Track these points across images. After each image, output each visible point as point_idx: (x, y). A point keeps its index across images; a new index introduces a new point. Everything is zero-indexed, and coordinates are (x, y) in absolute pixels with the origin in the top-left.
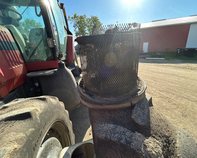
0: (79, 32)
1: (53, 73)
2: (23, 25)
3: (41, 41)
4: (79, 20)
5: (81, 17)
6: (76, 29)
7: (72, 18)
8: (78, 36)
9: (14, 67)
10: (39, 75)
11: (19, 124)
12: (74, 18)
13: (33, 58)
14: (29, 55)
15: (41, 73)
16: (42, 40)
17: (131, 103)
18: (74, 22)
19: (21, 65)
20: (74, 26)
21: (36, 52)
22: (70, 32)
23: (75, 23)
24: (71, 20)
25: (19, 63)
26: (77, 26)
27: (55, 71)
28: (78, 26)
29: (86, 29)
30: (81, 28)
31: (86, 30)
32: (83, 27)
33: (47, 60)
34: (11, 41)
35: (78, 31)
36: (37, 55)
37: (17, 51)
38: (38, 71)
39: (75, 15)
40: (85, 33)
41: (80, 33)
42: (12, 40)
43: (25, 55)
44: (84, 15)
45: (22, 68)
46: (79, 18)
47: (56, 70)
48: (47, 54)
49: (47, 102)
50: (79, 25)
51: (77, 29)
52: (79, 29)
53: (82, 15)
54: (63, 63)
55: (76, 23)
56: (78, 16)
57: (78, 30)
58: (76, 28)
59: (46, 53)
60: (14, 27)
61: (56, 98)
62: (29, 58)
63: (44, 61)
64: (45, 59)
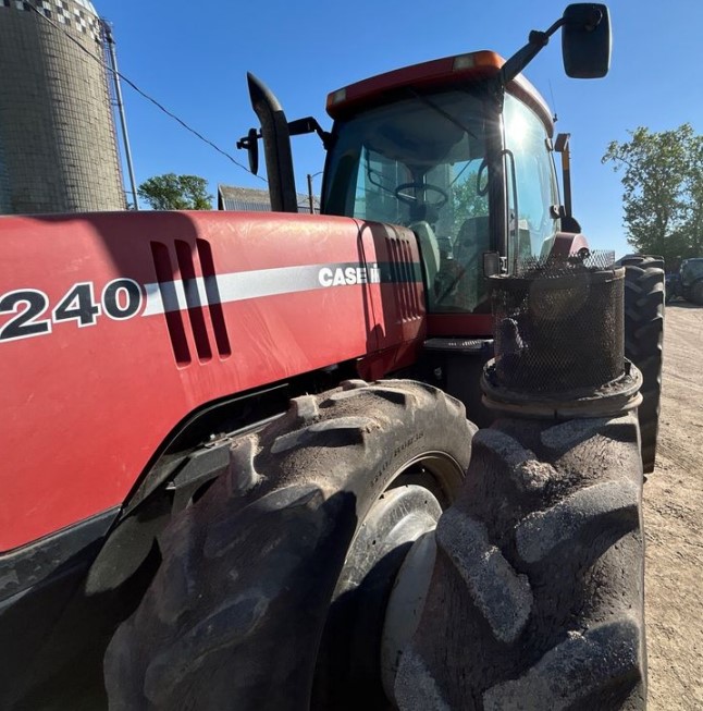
0: (645, 202)
1: (479, 347)
2: (459, 194)
3: (472, 260)
4: (655, 151)
5: (667, 139)
6: (632, 189)
7: (626, 146)
8: (634, 218)
9: (404, 321)
12: (635, 145)
13: (445, 304)
14: (441, 295)
15: (452, 344)
16: (475, 256)
17: (556, 413)
18: (632, 161)
19: (419, 318)
20: (625, 180)
21: (457, 287)
22: (573, 219)
23: (631, 166)
24: (619, 156)
25: (416, 312)
26: (641, 179)
27: (487, 343)
28: (645, 176)
29: (683, 186)
30: (658, 183)
31: (680, 189)
32: (669, 176)
33: (475, 310)
34: (414, 262)
35: (643, 200)
36: (456, 294)
37: (419, 285)
38: (449, 337)
39: (641, 134)
40: (672, 202)
41: (650, 207)
43: (432, 294)
44: (684, 128)
45: (418, 325)
46: (656, 143)
47: (491, 341)
48: (480, 295)
49: (436, 398)
50: (648, 173)
51: (639, 192)
52: (648, 189)
53: (670, 130)
54: (515, 322)
55: (639, 166)
56: (651, 138)
57: (642, 195)
58: (636, 184)
59: (478, 291)
60: (427, 225)
61: (459, 406)
62: (439, 302)
63: (469, 312)
64: (471, 308)
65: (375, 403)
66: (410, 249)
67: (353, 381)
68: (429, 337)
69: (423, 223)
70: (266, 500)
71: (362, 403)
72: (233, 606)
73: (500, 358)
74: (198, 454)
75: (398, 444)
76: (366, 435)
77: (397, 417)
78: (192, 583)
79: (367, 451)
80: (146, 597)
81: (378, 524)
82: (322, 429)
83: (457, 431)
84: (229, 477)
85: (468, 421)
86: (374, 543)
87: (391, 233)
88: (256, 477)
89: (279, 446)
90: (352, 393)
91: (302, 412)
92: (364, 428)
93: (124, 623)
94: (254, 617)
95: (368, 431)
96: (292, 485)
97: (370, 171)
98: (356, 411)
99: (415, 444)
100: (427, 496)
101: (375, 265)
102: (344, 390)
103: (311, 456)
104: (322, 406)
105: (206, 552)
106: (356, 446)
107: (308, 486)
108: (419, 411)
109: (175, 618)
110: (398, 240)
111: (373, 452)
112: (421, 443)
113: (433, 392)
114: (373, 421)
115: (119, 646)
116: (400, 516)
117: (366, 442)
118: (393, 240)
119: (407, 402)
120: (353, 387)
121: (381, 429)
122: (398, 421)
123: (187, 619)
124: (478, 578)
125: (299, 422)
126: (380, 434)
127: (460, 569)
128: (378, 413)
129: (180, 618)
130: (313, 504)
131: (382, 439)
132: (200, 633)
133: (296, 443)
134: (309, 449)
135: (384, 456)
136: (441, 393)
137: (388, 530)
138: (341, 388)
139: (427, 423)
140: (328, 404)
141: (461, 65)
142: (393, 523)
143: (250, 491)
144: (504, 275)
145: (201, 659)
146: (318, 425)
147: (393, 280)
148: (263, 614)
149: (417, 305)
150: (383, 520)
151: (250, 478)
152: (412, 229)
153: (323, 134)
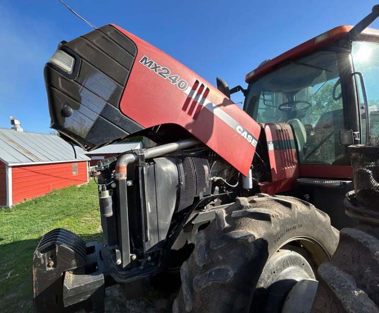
1: (339, 184)
3: (330, 135)
9: (286, 168)
10: (313, 183)
11: (281, 206)
13: (311, 159)
14: (307, 155)
15: (317, 182)
16: (333, 133)
19: (294, 167)
21: (319, 150)
25: (293, 163)
27: (344, 183)
33: (334, 163)
34: (290, 139)
36: (319, 154)
37: (294, 150)
38: (315, 178)
42: (292, 138)
43: (301, 154)
45: (294, 170)
48: (337, 154)
59: (336, 152)
60: (298, 120)
61: (325, 216)
62: (306, 158)
63: (329, 164)
64: (330, 162)
65: (275, 205)
66: (288, 133)
67: (262, 194)
68: (300, 177)
69: (295, 119)
70: (231, 234)
71: (269, 204)
72: (221, 269)
73: (358, 191)
74: (201, 213)
75: (288, 227)
76: (272, 218)
77: (286, 213)
78: (206, 255)
79: (273, 225)
80: (191, 255)
81: (276, 264)
82: (252, 211)
83: (324, 230)
84: (216, 222)
85: (332, 227)
86: (274, 272)
87: (278, 127)
88: (226, 225)
89: (235, 215)
90: (263, 199)
91: (242, 203)
92: (271, 214)
93: (185, 262)
94: (229, 276)
95: (273, 217)
96: (241, 231)
97: (264, 100)
98: (266, 207)
99: (297, 230)
100: (304, 261)
101: (271, 142)
102: (259, 197)
103: (248, 221)
104: (250, 202)
105: (211, 246)
106: (267, 222)
107: (248, 233)
108: (299, 213)
109: (202, 265)
110: (282, 130)
111: (275, 227)
112: (301, 230)
113: (307, 205)
114: (275, 212)
115: (184, 267)
116: (288, 265)
117: (272, 221)
118: (279, 130)
119: (293, 207)
120: (263, 196)
121: (279, 217)
122: (288, 215)
123: (206, 267)
124: (350, 302)
125: (241, 207)
126: (278, 219)
127: (336, 294)
128: (277, 209)
129: (203, 266)
130: (250, 240)
131: (280, 222)
132: (211, 273)
133: (241, 215)
134: (247, 218)
135: (281, 230)
136: (313, 207)
137: (281, 270)
138: (257, 196)
139: (304, 221)
140: (252, 202)
141: (320, 40)
142: (284, 267)
143: (225, 229)
144: (359, 145)
145: (210, 283)
146: (250, 209)
147: (280, 149)
148: (232, 276)
149: (293, 159)
150: (279, 263)
151: (224, 224)
152: (289, 123)
153: (243, 91)
